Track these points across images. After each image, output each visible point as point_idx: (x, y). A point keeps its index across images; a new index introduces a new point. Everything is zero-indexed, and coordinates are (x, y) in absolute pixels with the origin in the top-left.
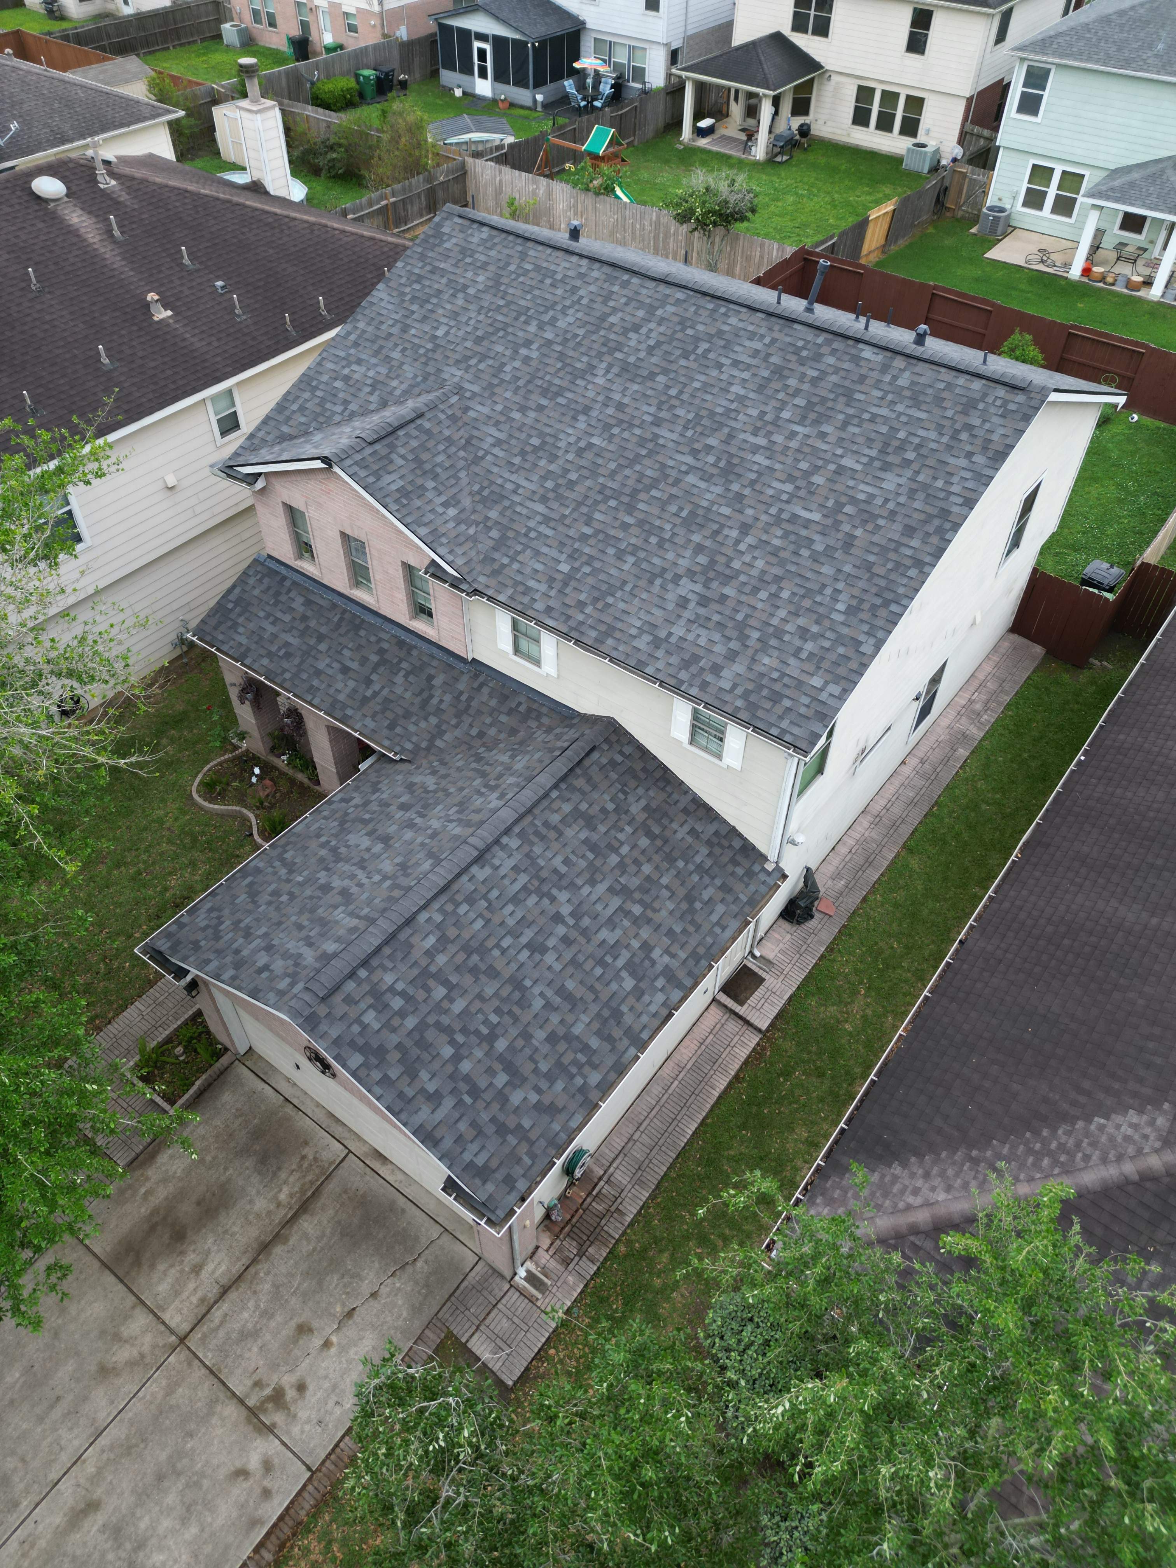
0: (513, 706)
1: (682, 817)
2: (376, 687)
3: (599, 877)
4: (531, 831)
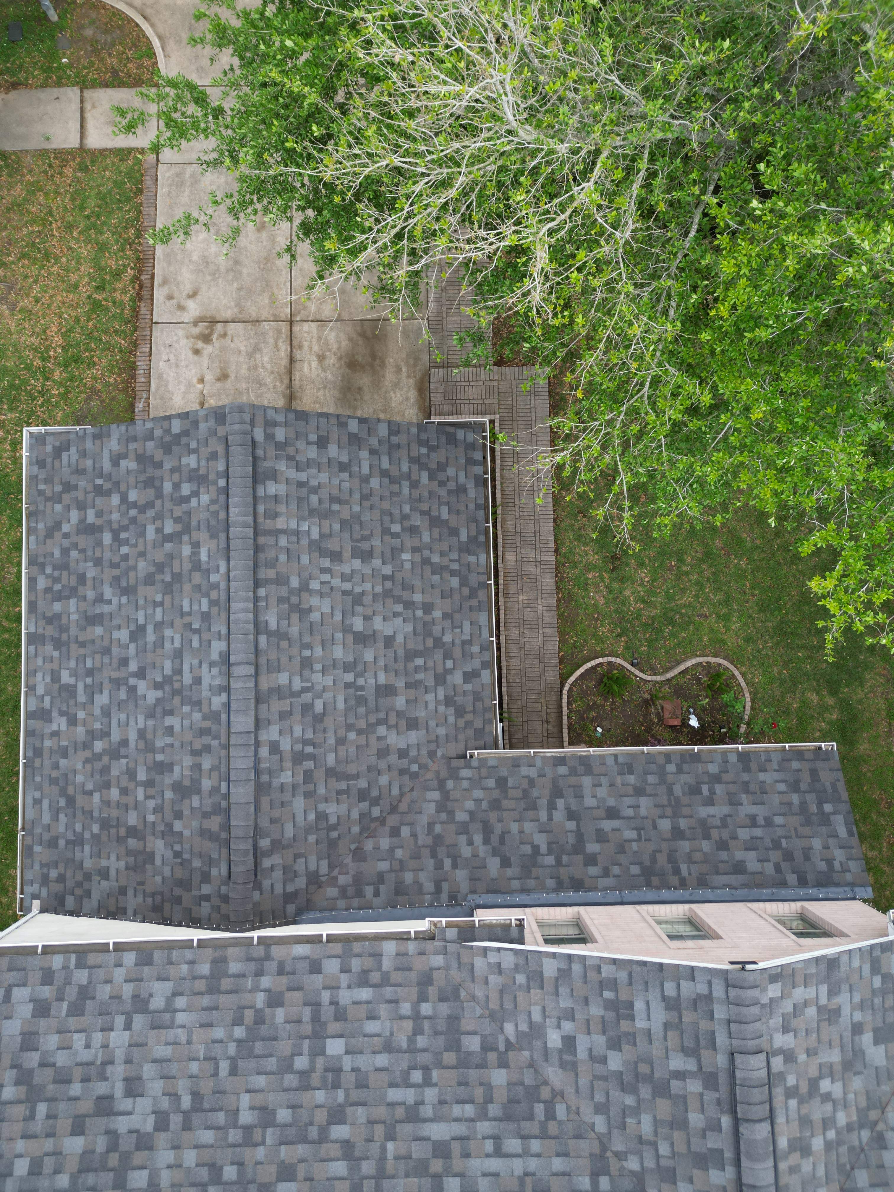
0: (382, 888)
1: (123, 882)
2: (559, 815)
3: (141, 745)
4: (214, 728)
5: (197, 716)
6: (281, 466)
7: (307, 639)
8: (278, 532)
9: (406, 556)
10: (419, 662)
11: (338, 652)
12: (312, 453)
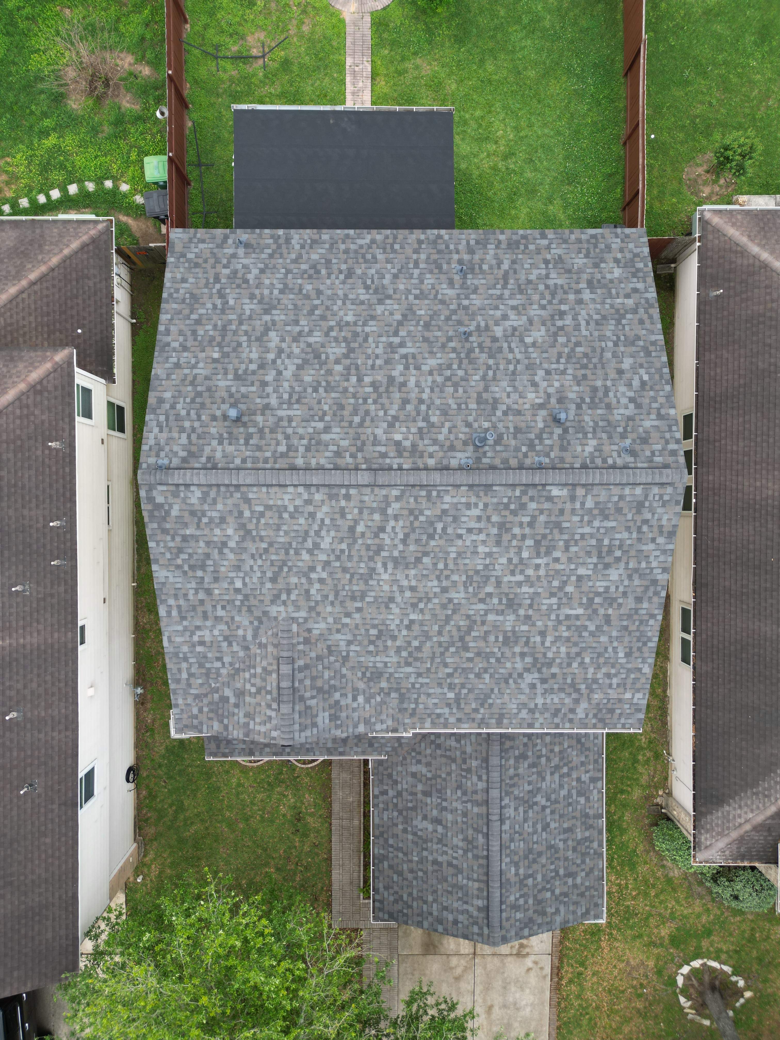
3: (544, 774)
4: (508, 788)
5: (516, 792)
6: (475, 913)
7: (464, 826)
8: (478, 881)
9: (416, 859)
10: (410, 805)
11: (450, 817)
12: (461, 918)
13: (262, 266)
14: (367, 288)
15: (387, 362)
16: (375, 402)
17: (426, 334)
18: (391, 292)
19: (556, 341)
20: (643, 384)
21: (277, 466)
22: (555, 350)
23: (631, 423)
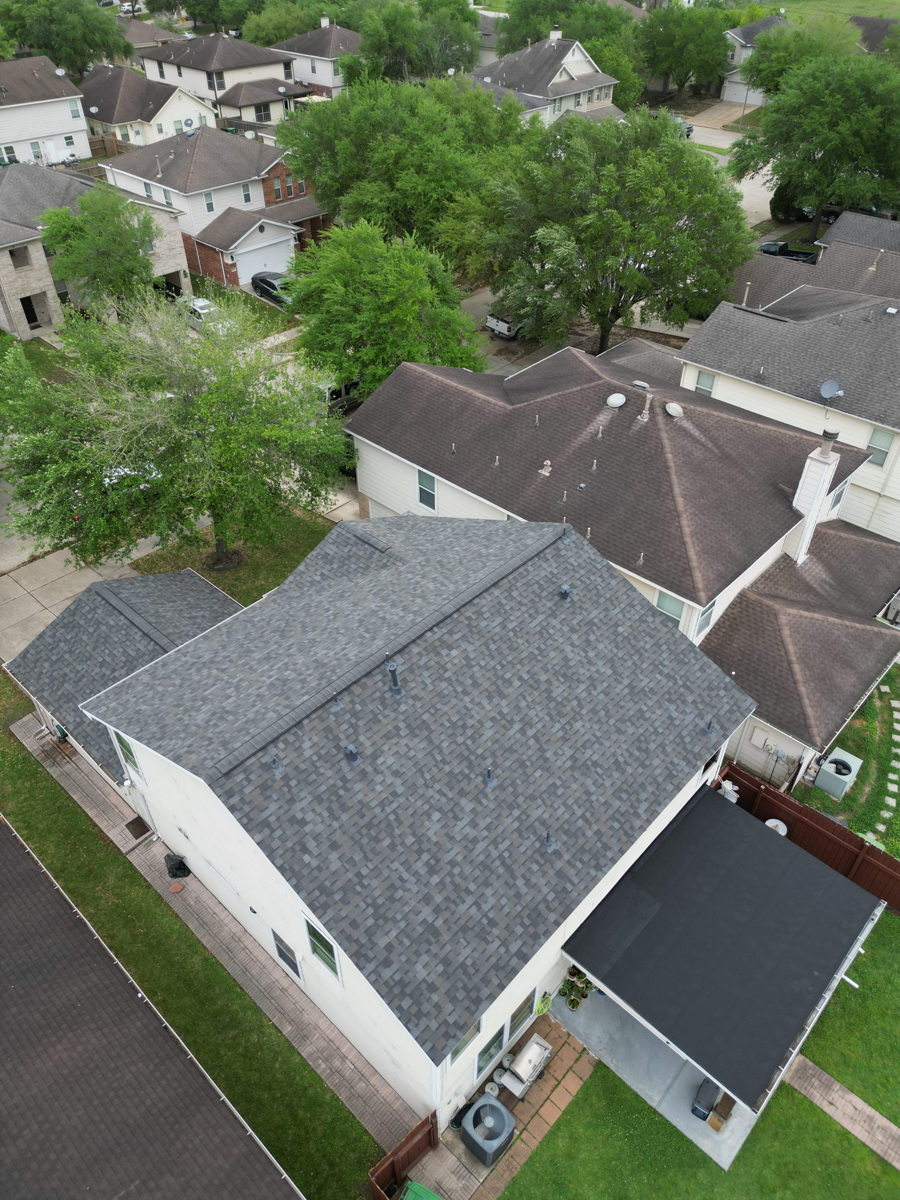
6: (122, 591)
9: (189, 599)
12: (130, 586)
13: (677, 722)
14: (595, 764)
15: (518, 708)
16: (494, 668)
17: (516, 756)
18: (577, 774)
19: (414, 834)
20: (305, 850)
21: (505, 580)
22: (407, 823)
23: (288, 797)
